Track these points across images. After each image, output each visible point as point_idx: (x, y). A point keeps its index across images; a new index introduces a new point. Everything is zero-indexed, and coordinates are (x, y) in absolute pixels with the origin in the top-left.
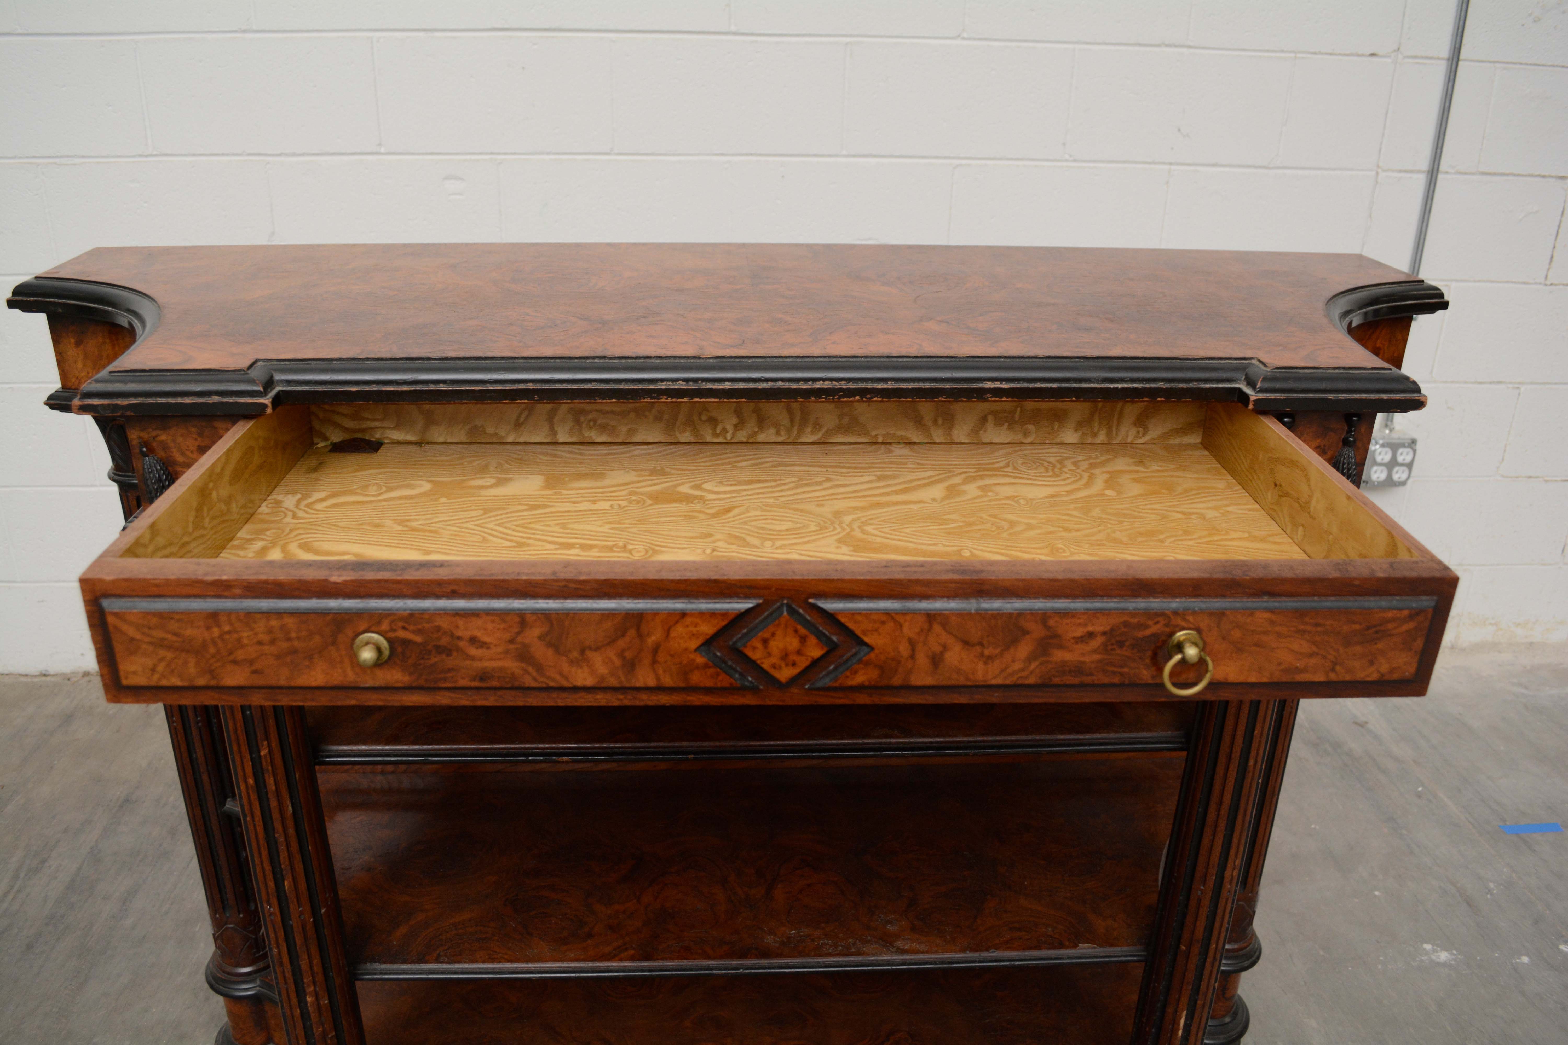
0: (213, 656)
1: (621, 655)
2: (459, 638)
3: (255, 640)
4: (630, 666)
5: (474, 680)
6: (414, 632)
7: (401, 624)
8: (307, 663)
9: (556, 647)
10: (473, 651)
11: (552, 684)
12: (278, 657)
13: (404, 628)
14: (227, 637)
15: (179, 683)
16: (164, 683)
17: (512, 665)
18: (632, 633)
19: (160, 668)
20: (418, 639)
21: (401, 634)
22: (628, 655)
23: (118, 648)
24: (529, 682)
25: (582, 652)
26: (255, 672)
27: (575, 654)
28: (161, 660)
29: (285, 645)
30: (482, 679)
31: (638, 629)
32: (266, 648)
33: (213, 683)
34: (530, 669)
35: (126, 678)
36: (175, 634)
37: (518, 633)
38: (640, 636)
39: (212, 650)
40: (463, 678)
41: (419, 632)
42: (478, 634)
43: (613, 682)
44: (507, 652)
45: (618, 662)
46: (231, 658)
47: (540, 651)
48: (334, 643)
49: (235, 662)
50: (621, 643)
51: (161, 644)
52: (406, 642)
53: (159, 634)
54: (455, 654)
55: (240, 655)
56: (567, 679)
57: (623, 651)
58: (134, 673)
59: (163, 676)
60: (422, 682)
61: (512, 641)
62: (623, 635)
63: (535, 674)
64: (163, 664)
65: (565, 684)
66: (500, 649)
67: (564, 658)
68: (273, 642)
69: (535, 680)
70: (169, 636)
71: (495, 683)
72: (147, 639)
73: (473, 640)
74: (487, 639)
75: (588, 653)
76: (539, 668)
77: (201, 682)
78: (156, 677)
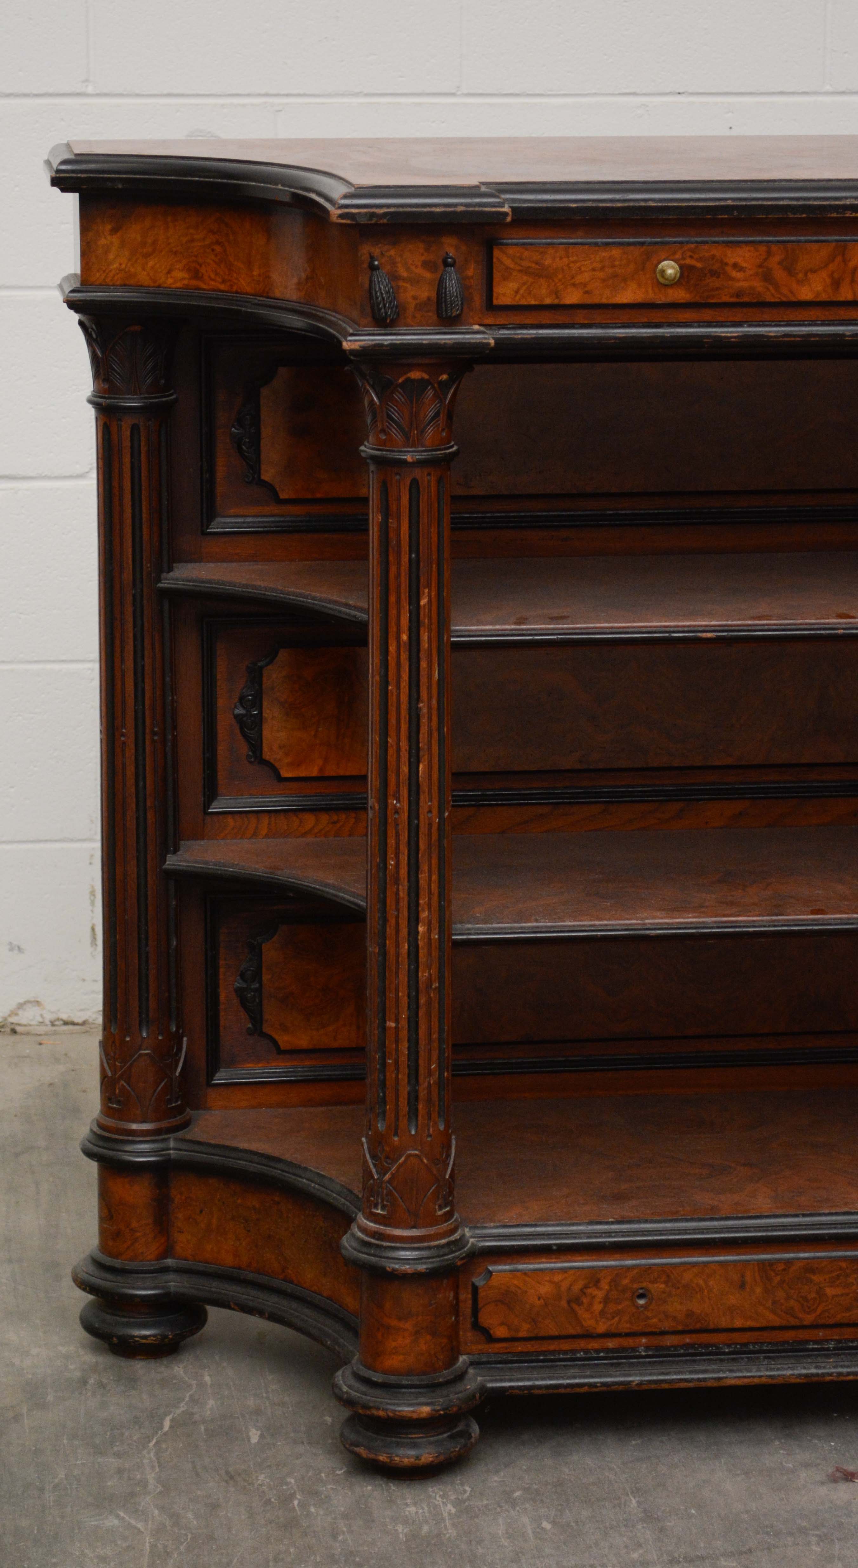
0: (560, 280)
1: (831, 276)
2: (726, 264)
3: (590, 268)
4: (836, 284)
5: (731, 297)
6: (697, 260)
7: (689, 254)
8: (622, 285)
9: (790, 270)
10: (734, 274)
11: (784, 299)
12: (604, 280)
13: (691, 257)
14: (572, 265)
15: (533, 302)
16: (524, 302)
17: (758, 285)
18: (839, 259)
19: (522, 291)
20: (699, 265)
21: (688, 261)
22: (836, 276)
23: (497, 275)
24: (769, 298)
25: (806, 275)
26: (586, 292)
27: (801, 276)
28: (524, 284)
29: (610, 271)
30: (738, 296)
31: (843, 255)
32: (597, 273)
33: (556, 302)
34: (770, 287)
35: (497, 299)
36: (537, 264)
37: (765, 260)
38: (845, 261)
39: (560, 276)
40: (725, 295)
41: (700, 259)
42: (739, 260)
43: (824, 297)
44: (756, 274)
45: (828, 281)
46: (572, 282)
47: (779, 274)
48: (643, 269)
49: (574, 285)
50: (831, 267)
51: (526, 271)
52: (691, 268)
53: (526, 264)
54: (722, 276)
55: (579, 279)
56: (794, 295)
57: (833, 273)
58: (504, 295)
59: (523, 296)
60: (698, 299)
61: (760, 266)
62: (833, 261)
63: (773, 291)
64: (524, 288)
65: (793, 299)
66: (751, 272)
67: (793, 278)
68: (602, 268)
69: (773, 295)
70: (533, 265)
71: (746, 299)
72: (518, 268)
73: (735, 266)
74: (744, 265)
75: (809, 274)
76: (777, 287)
77: (548, 301)
78: (517, 298)
